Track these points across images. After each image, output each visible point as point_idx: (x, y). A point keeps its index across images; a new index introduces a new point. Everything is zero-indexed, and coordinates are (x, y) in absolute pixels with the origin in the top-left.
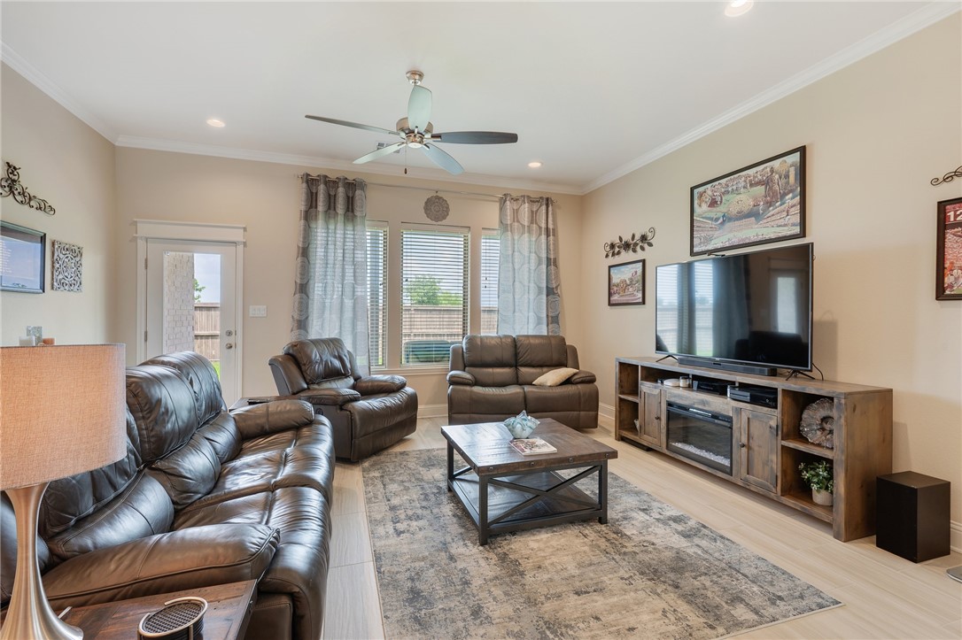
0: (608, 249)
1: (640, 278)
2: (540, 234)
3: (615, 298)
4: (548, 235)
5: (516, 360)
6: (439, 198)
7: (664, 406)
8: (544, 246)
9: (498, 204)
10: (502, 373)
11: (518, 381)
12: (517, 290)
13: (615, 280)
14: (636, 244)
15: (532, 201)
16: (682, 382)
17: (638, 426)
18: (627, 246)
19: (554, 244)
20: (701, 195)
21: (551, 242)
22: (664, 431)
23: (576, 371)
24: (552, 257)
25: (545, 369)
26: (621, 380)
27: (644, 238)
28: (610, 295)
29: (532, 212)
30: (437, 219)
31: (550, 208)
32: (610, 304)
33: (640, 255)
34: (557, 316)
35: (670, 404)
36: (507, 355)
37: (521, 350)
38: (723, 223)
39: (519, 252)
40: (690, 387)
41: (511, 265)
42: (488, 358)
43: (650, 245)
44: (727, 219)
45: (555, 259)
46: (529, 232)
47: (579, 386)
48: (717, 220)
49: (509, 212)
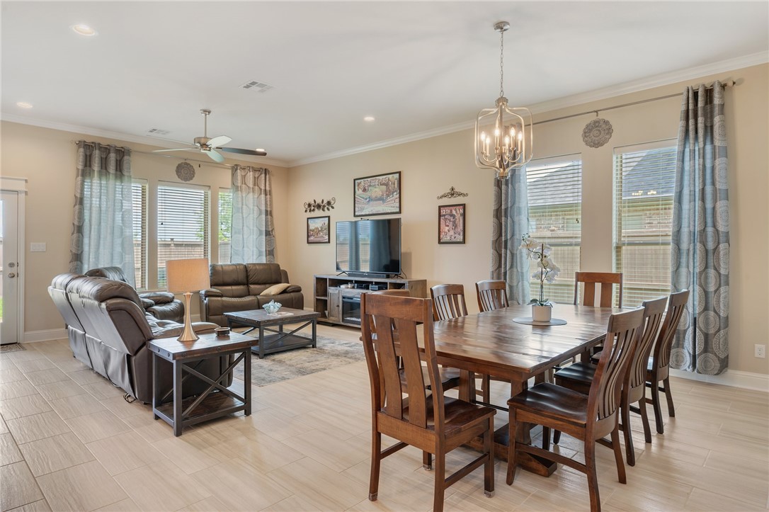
0: (307, 206)
1: (327, 227)
2: (261, 194)
3: (312, 239)
4: (266, 195)
5: (247, 281)
6: (186, 164)
7: (341, 299)
8: (263, 202)
9: (230, 171)
10: (238, 289)
11: (249, 294)
12: (245, 232)
13: (312, 227)
14: (324, 206)
15: (255, 170)
16: (349, 286)
17: (327, 314)
18: (319, 206)
19: (270, 201)
20: (359, 184)
21: (268, 199)
22: (341, 312)
23: (288, 285)
24: (269, 209)
25: (267, 286)
26: (317, 287)
27: (329, 203)
28: (308, 236)
29: (255, 178)
30: (186, 179)
31: (267, 176)
32: (308, 243)
33: (326, 213)
34: (273, 250)
35: (344, 298)
36: (242, 277)
37: (251, 274)
38: (369, 201)
39: (246, 205)
40: (353, 288)
41: (241, 215)
42: (227, 279)
43: (333, 208)
44: (371, 199)
45: (271, 211)
46: (253, 192)
47: (292, 294)
48: (366, 199)
49: (239, 178)
